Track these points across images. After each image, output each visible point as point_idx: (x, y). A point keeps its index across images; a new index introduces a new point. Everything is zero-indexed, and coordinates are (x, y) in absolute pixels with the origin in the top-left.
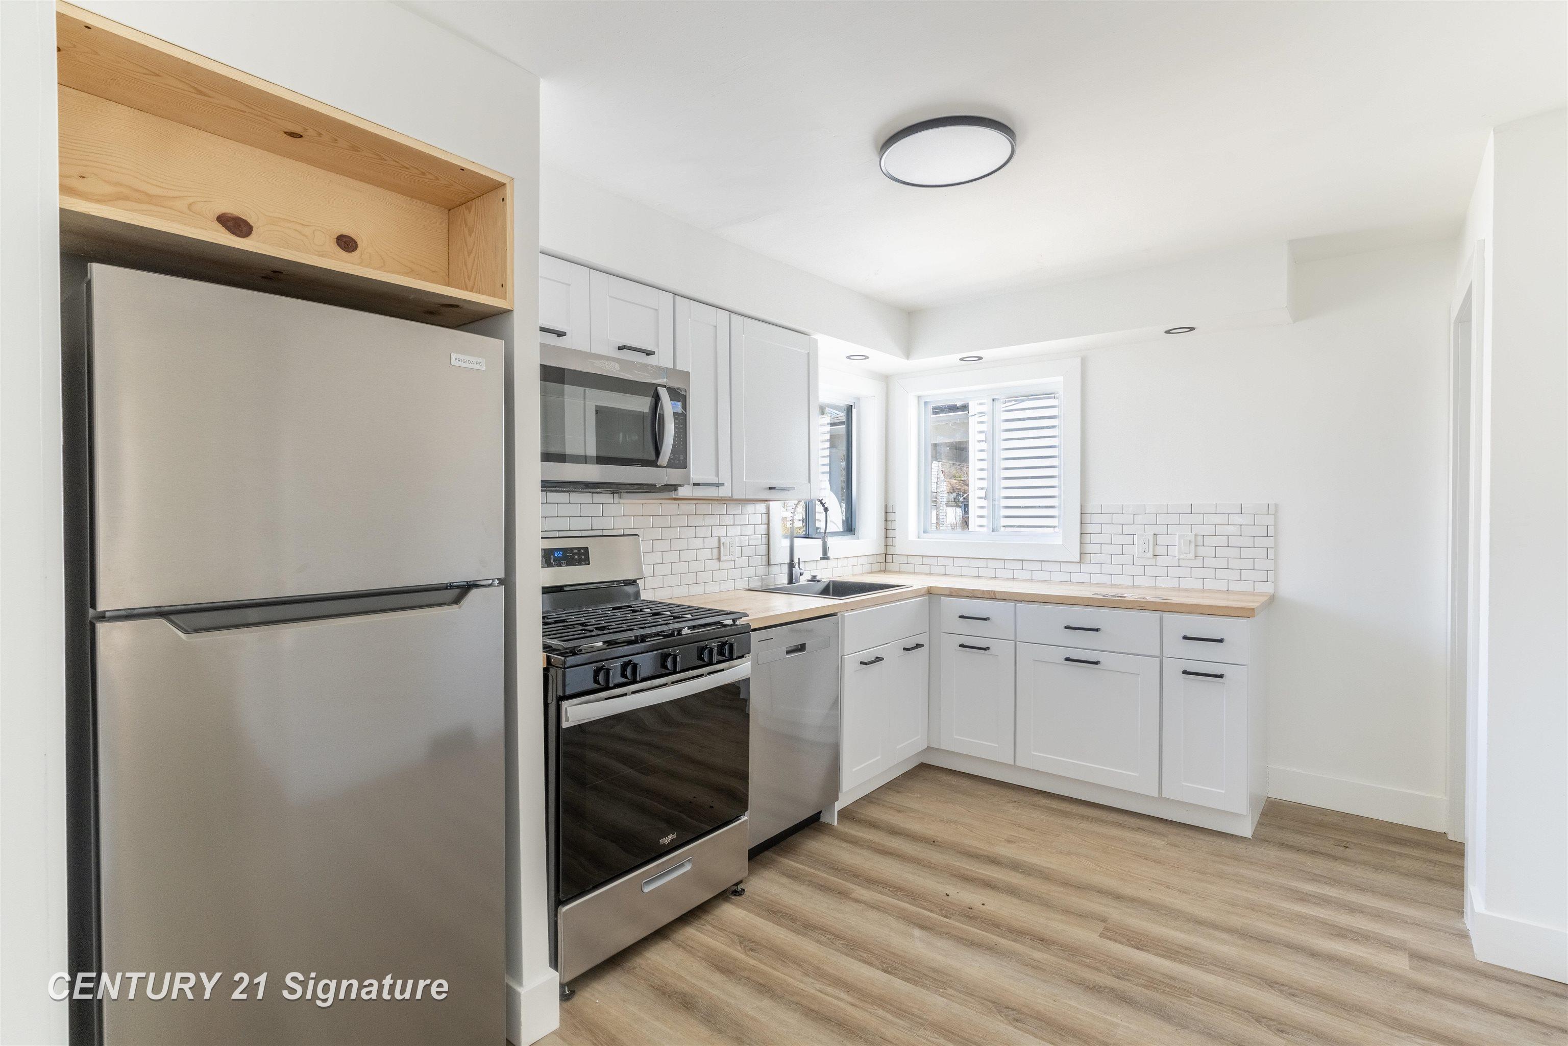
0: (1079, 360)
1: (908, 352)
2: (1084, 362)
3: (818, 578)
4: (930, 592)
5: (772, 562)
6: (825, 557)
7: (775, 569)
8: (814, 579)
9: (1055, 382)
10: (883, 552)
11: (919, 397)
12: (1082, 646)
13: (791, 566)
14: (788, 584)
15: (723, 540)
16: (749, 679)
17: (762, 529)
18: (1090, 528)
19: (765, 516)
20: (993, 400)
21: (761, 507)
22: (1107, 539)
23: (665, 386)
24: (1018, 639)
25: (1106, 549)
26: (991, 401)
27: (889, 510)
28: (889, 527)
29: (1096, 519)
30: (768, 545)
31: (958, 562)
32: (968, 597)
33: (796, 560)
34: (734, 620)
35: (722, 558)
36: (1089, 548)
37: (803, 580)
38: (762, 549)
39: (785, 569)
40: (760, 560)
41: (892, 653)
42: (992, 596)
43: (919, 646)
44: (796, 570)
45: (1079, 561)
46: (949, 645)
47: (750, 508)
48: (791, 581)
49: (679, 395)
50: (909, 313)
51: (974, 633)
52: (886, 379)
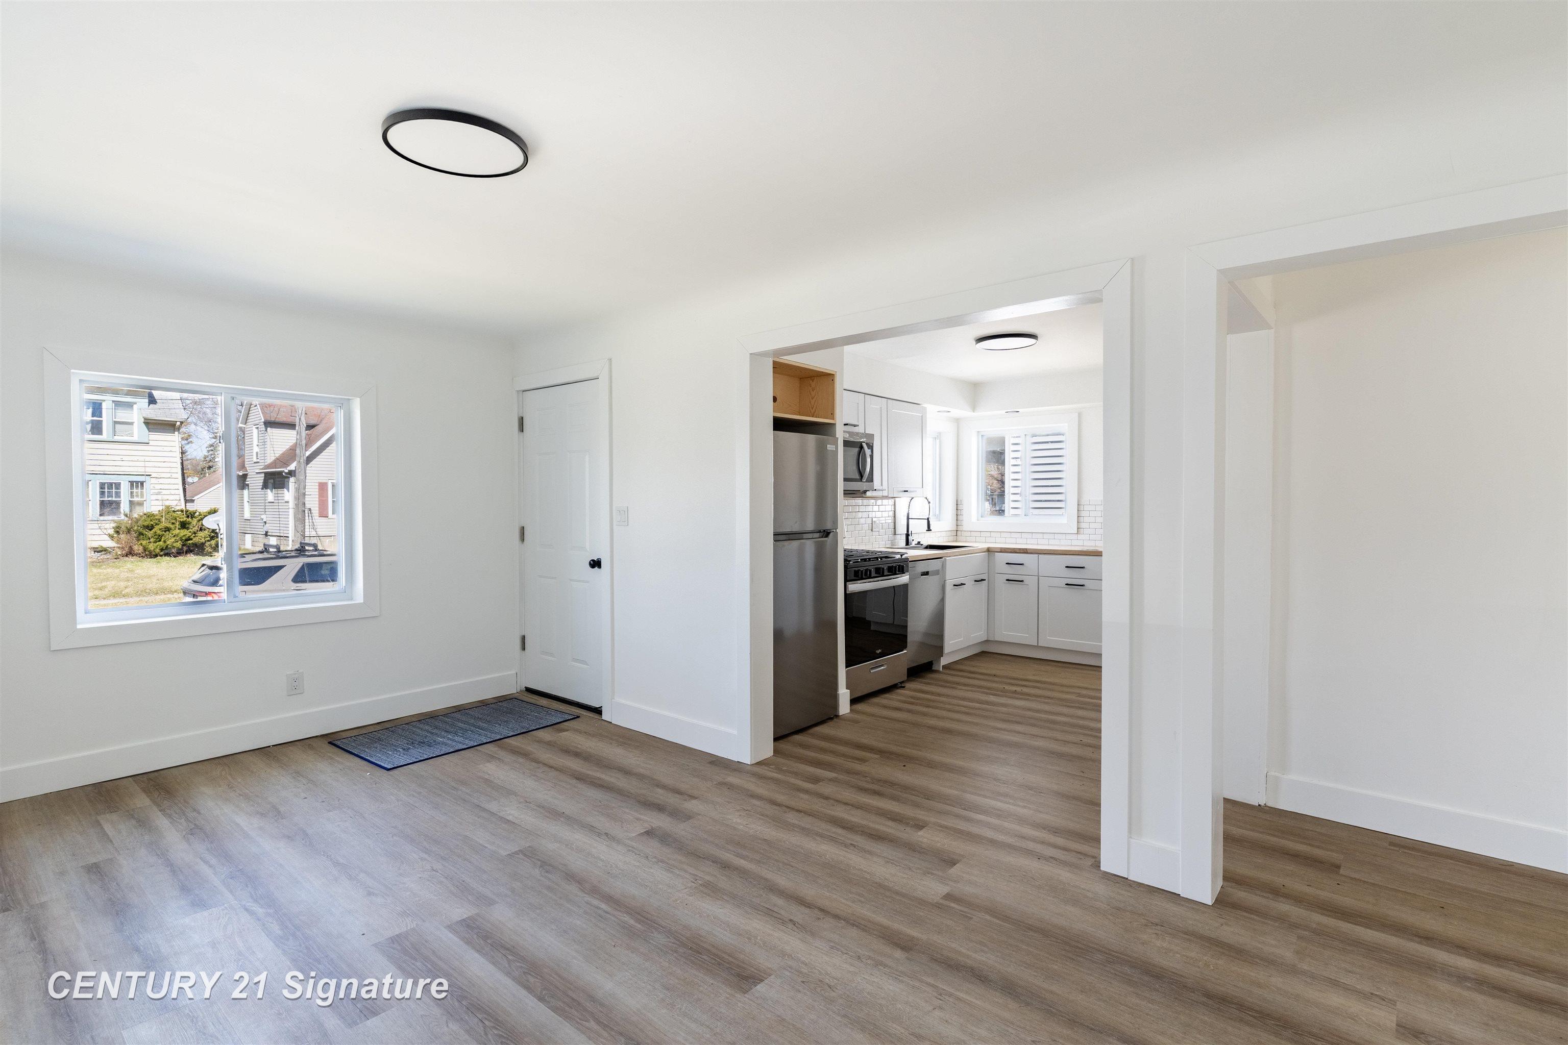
0: (1077, 414)
1: (974, 408)
2: (1080, 415)
3: (921, 543)
4: (989, 550)
5: (897, 533)
6: (929, 529)
7: (898, 537)
8: (919, 543)
9: (1063, 427)
10: (955, 529)
11: (978, 432)
12: (1075, 576)
13: (907, 535)
14: (906, 545)
15: (874, 519)
16: (908, 584)
17: (891, 514)
18: (1083, 514)
19: (893, 507)
20: (1025, 435)
21: (891, 502)
22: (1092, 520)
23: (864, 442)
24: (1040, 575)
25: (1092, 525)
26: (1024, 436)
27: (959, 503)
28: (959, 513)
29: (1086, 508)
30: (895, 523)
31: (1003, 535)
32: (1011, 552)
33: (910, 532)
34: (901, 556)
35: (874, 530)
36: (1083, 525)
37: (913, 544)
38: (892, 525)
39: (904, 537)
40: (891, 531)
41: (969, 582)
42: (1025, 551)
43: (982, 580)
44: (910, 538)
45: (1076, 532)
46: (1000, 580)
47: (885, 502)
48: (907, 543)
49: (871, 447)
50: (975, 385)
51: (1014, 573)
52: (957, 421)
